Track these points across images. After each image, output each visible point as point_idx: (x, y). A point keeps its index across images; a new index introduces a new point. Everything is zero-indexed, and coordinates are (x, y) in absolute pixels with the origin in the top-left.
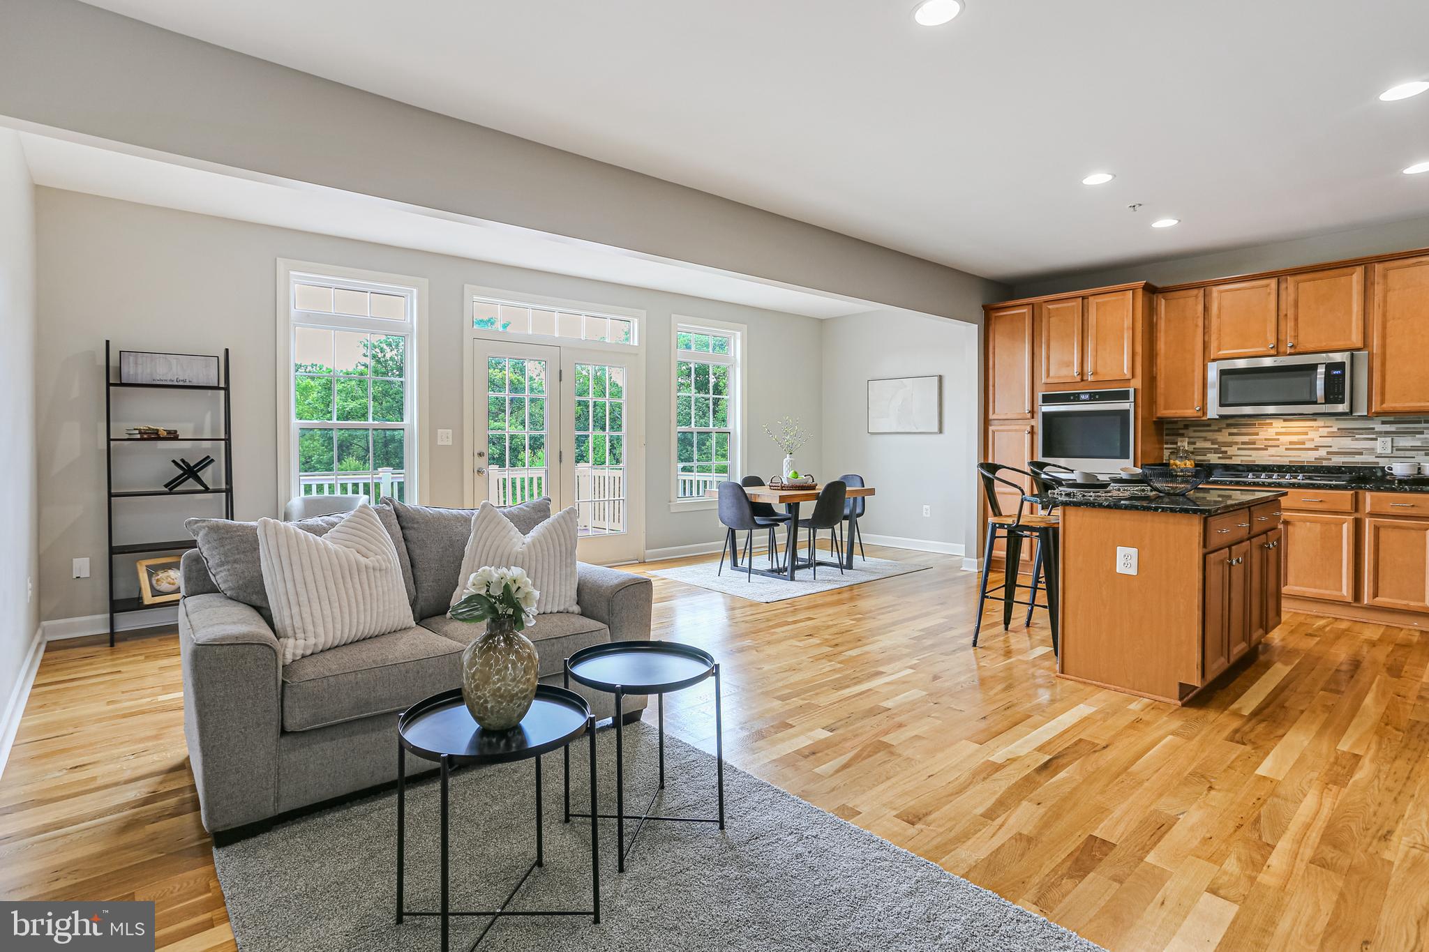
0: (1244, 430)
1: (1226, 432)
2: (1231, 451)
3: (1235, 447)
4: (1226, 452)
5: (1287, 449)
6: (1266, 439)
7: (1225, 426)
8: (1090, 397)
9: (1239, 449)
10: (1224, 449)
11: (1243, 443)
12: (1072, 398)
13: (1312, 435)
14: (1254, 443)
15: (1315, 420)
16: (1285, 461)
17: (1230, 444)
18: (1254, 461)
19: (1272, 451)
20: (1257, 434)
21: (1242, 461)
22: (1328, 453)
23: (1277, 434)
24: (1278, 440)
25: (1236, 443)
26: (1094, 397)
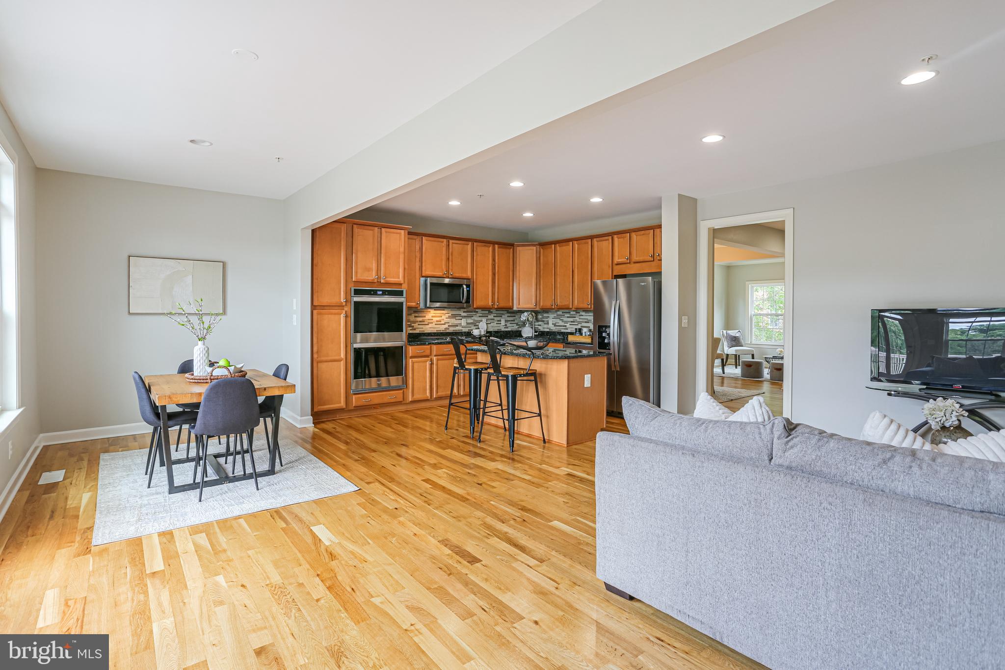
0: (420, 315)
1: (413, 315)
2: (416, 325)
3: (417, 324)
4: (413, 326)
5: (436, 324)
6: (428, 320)
7: (412, 312)
8: (383, 293)
9: (418, 325)
10: (413, 325)
11: (420, 322)
12: (372, 293)
13: (444, 317)
14: (424, 322)
15: (444, 310)
16: (434, 331)
17: (415, 322)
18: (424, 331)
19: (430, 325)
20: (425, 317)
21: (420, 331)
22: (449, 326)
23: (432, 317)
24: (432, 320)
25: (417, 322)
26: (384, 293)
